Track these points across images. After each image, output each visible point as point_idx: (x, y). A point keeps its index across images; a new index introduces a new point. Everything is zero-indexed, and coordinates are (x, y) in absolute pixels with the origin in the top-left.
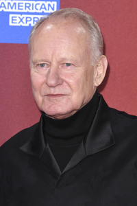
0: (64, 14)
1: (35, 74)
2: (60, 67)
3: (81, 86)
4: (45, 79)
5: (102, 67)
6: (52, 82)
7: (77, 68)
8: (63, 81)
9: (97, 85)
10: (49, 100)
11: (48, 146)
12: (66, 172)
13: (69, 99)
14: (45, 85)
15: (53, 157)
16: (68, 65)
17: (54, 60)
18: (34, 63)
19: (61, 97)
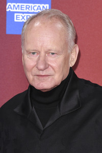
0: (50, 16)
1: (28, 59)
2: (47, 55)
3: (61, 69)
4: (36, 63)
5: (75, 52)
6: (42, 67)
7: (59, 56)
8: (49, 65)
9: (71, 66)
10: (39, 79)
11: (34, 109)
12: (46, 128)
13: (53, 78)
14: (35, 68)
15: (37, 116)
16: (53, 54)
17: (43, 50)
18: (27, 51)
19: (47, 77)
